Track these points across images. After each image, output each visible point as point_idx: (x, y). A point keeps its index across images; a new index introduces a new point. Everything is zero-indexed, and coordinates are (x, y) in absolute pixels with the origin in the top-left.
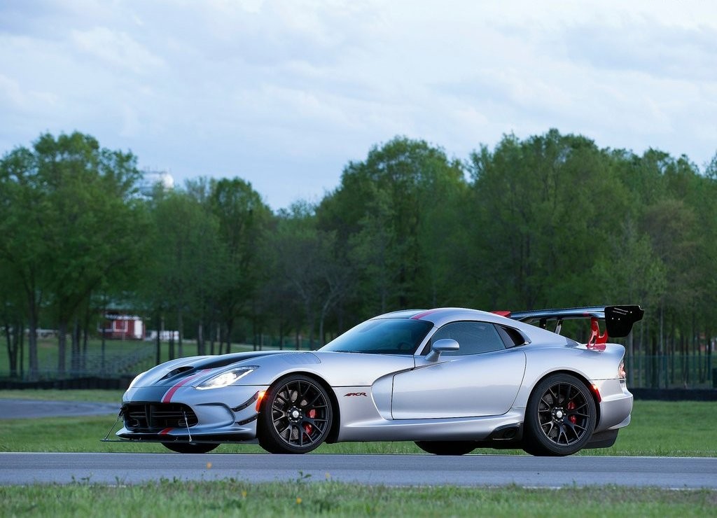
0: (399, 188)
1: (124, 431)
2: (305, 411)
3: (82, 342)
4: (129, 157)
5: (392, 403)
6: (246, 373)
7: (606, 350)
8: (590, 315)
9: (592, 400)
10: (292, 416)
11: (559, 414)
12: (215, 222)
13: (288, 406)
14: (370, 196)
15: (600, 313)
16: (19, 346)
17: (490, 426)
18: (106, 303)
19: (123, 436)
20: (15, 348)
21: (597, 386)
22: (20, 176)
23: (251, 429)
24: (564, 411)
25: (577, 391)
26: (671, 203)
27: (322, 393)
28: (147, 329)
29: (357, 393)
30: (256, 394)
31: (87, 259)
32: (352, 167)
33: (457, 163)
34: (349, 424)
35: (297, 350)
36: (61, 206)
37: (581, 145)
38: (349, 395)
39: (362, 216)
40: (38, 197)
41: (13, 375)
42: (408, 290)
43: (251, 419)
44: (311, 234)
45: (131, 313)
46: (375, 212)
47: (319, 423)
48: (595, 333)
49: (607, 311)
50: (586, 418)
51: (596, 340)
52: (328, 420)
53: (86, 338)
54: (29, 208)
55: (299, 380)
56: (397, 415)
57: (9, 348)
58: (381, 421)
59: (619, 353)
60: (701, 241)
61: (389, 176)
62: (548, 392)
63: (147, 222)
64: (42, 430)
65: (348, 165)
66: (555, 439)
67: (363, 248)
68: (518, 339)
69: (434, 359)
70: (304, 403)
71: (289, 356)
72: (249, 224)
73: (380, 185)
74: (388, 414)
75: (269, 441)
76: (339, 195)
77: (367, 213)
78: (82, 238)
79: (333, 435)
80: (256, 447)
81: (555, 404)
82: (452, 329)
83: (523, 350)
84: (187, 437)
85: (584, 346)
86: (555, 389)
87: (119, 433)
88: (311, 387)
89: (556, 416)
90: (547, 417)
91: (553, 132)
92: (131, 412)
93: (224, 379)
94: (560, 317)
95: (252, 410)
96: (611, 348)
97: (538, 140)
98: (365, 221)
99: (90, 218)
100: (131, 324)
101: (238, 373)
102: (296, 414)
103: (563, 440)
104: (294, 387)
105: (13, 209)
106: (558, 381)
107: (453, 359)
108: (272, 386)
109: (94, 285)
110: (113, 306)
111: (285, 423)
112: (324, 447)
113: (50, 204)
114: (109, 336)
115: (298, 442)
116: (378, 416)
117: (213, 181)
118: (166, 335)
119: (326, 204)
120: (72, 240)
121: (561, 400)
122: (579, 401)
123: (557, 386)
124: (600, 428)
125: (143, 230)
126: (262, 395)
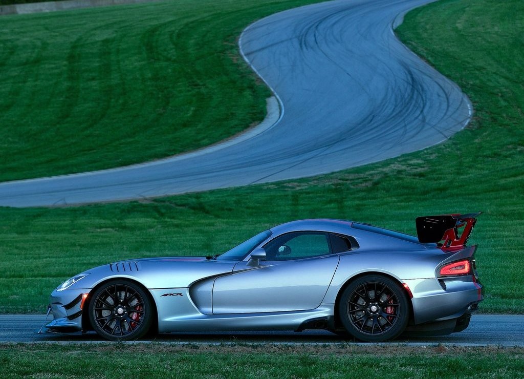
5: (213, 300)
11: (374, 308)
21: (408, 284)
23: (77, 323)
30: (81, 296)
34: (166, 318)
38: (165, 295)
43: (77, 315)
55: (119, 284)
56: (217, 310)
69: (254, 264)
74: (209, 310)
89: (371, 310)
102: (120, 310)
107: (272, 264)
108: (94, 289)
126: (85, 296)
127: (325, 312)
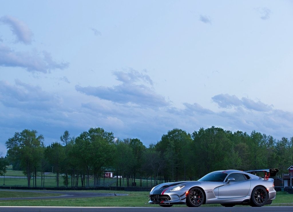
0: (175, 141)
1: (150, 201)
2: (197, 196)
3: (99, 178)
4: (111, 133)
5: (219, 194)
6: (183, 187)
7: (269, 180)
8: (265, 171)
9: (267, 192)
10: (194, 198)
11: (259, 196)
12: (131, 149)
13: (193, 195)
14: (169, 143)
15: (268, 171)
16: (84, 179)
17: (243, 199)
18: (105, 169)
19: (151, 203)
20: (83, 180)
21: (268, 189)
22: (85, 138)
23: (185, 201)
24: (260, 195)
25: (263, 190)
26: (242, 144)
27: (202, 192)
28: (114, 175)
29: (210, 192)
30: (186, 192)
31: (101, 158)
32: (164, 136)
33: (189, 134)
34: (208, 200)
35: (196, 181)
36: (94, 146)
37: (220, 130)
38: (208, 192)
39: (167, 148)
40: (89, 143)
41: (83, 186)
42: (178, 165)
43: (185, 199)
44: (154, 152)
45: (110, 171)
46: (170, 146)
47: (201, 199)
48: (266, 176)
49: (270, 170)
50: (265, 197)
51: (266, 178)
52: (203, 199)
53: (100, 178)
54: (87, 146)
55: (196, 188)
56: (220, 197)
57: (82, 180)
58: (216, 199)
59: (272, 181)
60: (249, 153)
61: (173, 137)
62: (256, 191)
63: (114, 149)
64: (95, 200)
65: (163, 135)
66: (258, 203)
67: (168, 155)
68: (248, 178)
69: (228, 183)
70: (197, 194)
71: (193, 182)
72: (139, 150)
73: (171, 140)
74: (218, 197)
75: (189, 204)
76: (161, 142)
77: (168, 147)
78: (99, 153)
79: (204, 202)
80: (185, 205)
81: (258, 194)
82: (233, 175)
83: (250, 180)
84: (168, 203)
85: (263, 179)
86: (258, 190)
87: (149, 202)
88: (199, 190)
89: (258, 197)
90: (256, 197)
91: (213, 127)
92: (152, 197)
93: (178, 188)
94: (256, 172)
95: (185, 196)
96: (270, 179)
97: (209, 129)
98: (167, 149)
99: (101, 148)
100: (110, 174)
101: (181, 187)
102: (195, 197)
103: (260, 203)
104: (195, 190)
105: (83, 146)
106: (259, 188)
107: (233, 183)
108: (190, 190)
109: (102, 165)
110: (106, 170)
111: (192, 199)
112: (202, 205)
113: (92, 145)
114: (105, 177)
115: (196, 204)
116: (215, 197)
117: (131, 139)
118: (119, 177)
119: (158, 145)
120: (97, 154)
121: (259, 193)
122: (264, 193)
123: (258, 189)
124: (268, 200)
125: (114, 151)
126: (187, 192)
127: (248, 197)
